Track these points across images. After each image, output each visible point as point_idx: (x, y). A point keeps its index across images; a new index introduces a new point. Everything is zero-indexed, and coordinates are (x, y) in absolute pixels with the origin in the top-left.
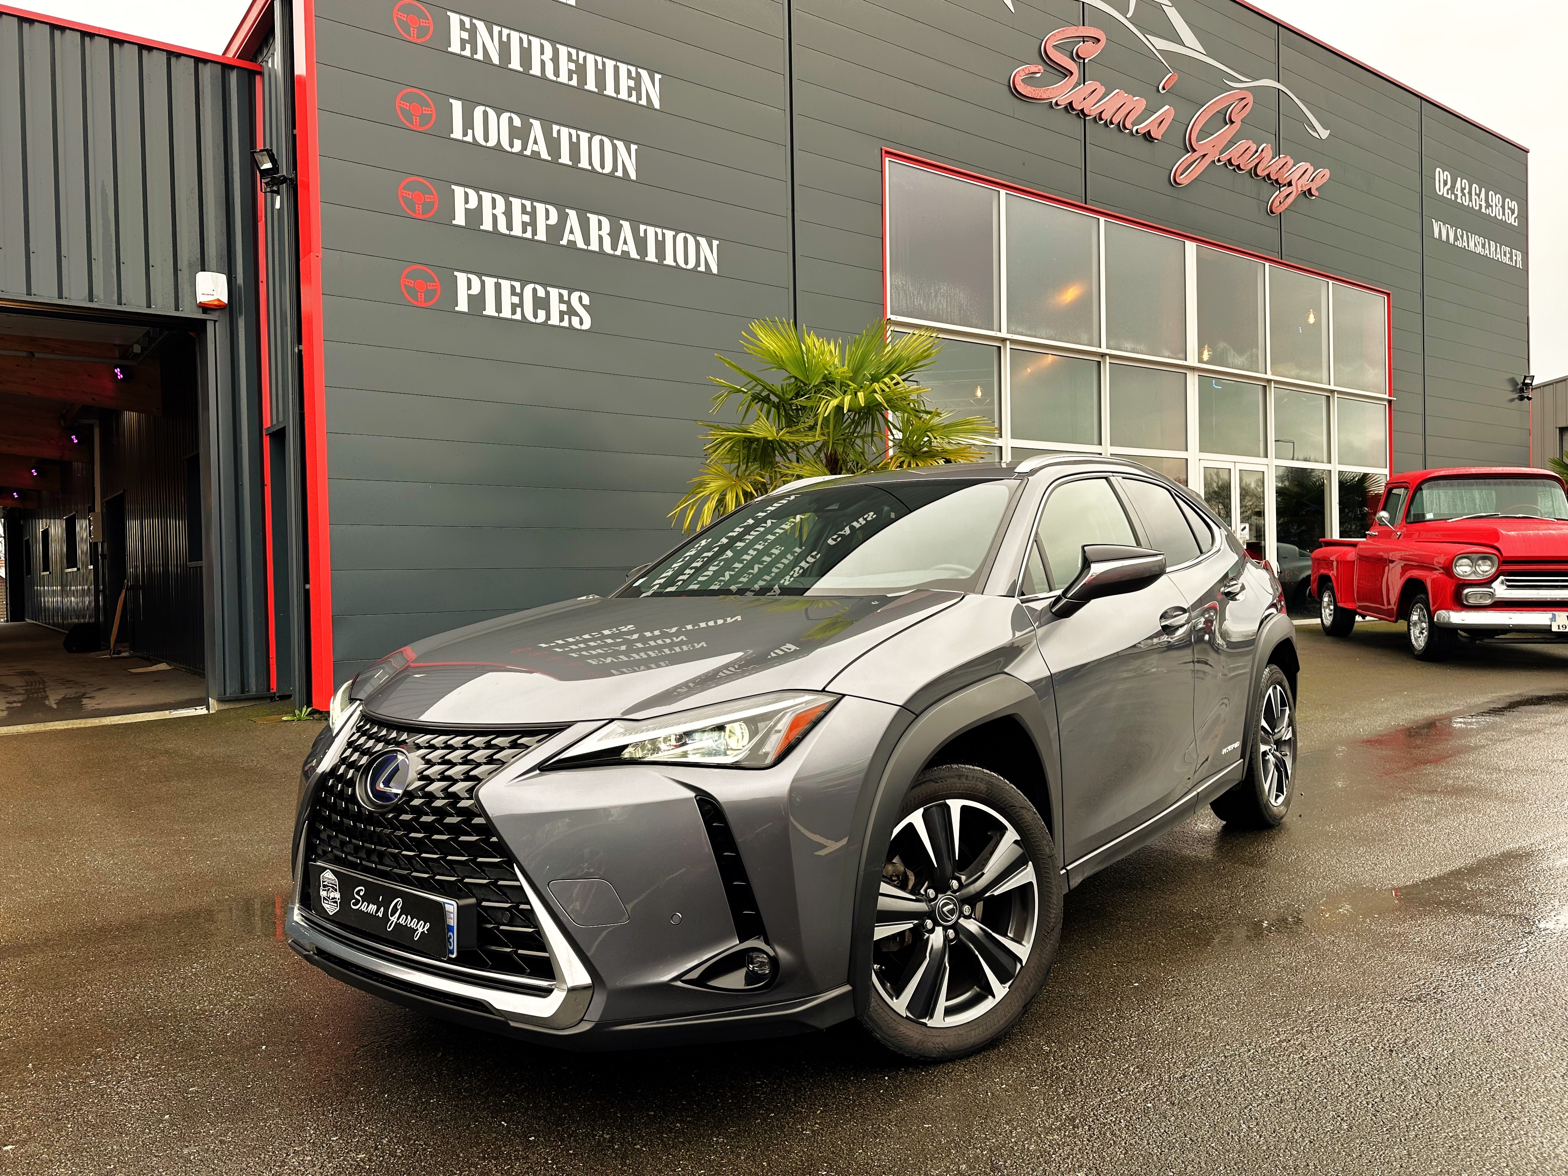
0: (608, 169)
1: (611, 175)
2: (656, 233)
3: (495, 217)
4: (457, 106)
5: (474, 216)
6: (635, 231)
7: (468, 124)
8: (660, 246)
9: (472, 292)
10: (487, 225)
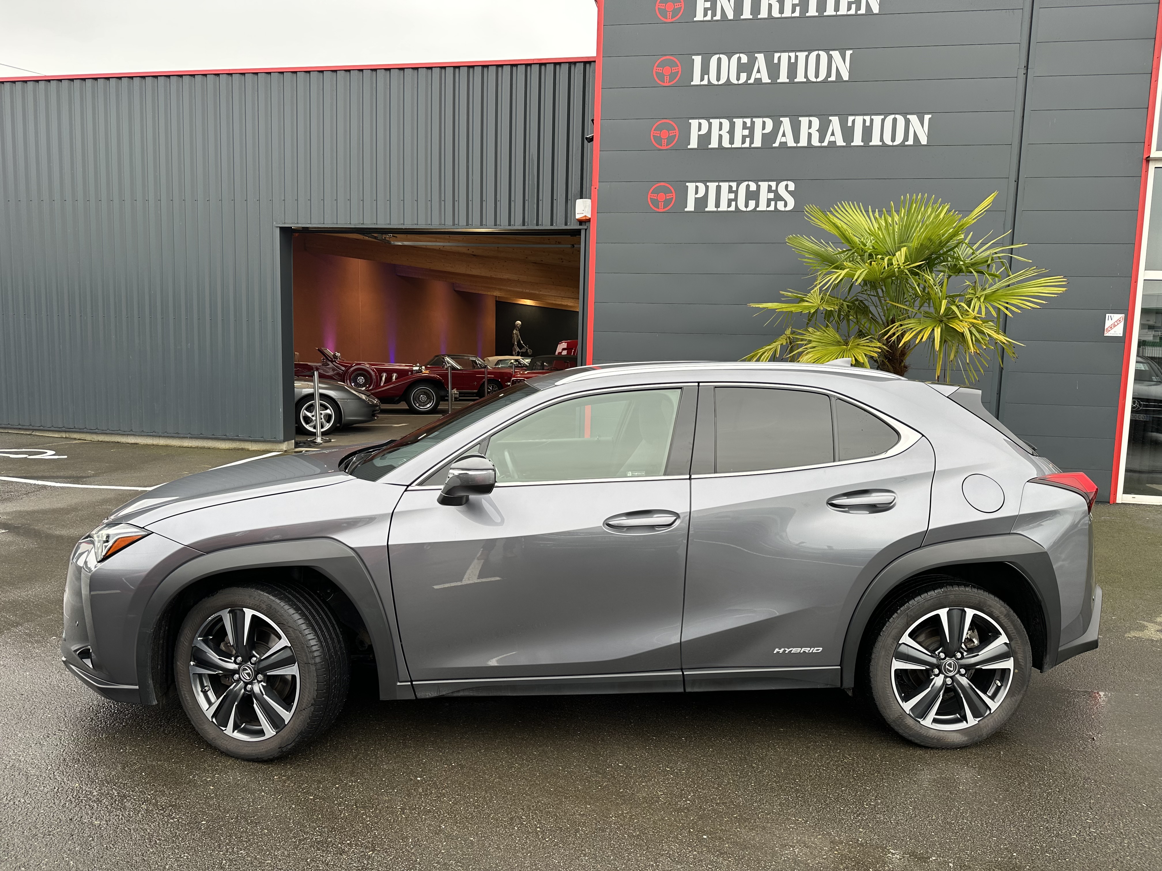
0: (822, 76)
1: (825, 81)
2: (864, 121)
3: (720, 136)
4: (698, 60)
5: (705, 139)
6: (843, 124)
7: (705, 70)
8: (867, 132)
9: (699, 196)
10: (714, 144)
